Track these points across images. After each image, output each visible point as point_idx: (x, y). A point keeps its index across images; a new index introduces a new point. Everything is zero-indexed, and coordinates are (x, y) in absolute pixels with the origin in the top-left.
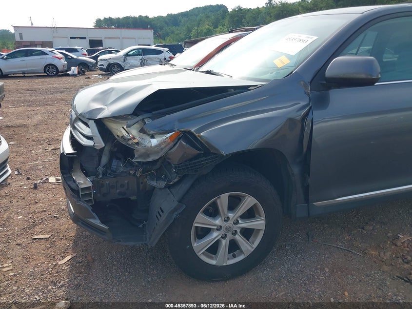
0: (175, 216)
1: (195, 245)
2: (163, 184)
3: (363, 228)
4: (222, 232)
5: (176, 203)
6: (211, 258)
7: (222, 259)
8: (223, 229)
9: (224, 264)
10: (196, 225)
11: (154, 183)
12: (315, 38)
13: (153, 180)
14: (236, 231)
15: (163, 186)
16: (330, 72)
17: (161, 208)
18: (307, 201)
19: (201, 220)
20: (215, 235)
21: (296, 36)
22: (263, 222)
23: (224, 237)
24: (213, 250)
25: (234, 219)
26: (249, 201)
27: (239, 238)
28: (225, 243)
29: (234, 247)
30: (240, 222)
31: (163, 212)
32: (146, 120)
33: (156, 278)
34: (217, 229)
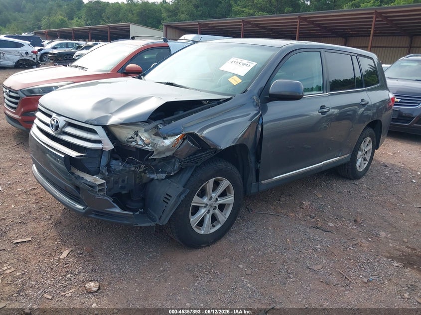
0: (182, 198)
1: (192, 220)
2: (163, 176)
3: (279, 200)
4: (208, 208)
5: (181, 189)
6: (200, 229)
7: (207, 230)
8: (208, 206)
9: (209, 233)
10: (193, 204)
11: (154, 176)
12: (255, 64)
13: (153, 173)
14: (215, 207)
15: (164, 177)
16: (272, 89)
17: (167, 194)
18: (257, 180)
19: (196, 200)
20: (203, 211)
21: (239, 60)
22: (233, 198)
23: (208, 212)
24: (201, 224)
25: (215, 198)
26: (225, 183)
27: (217, 211)
28: (209, 217)
29: (214, 219)
30: (219, 199)
31: (171, 196)
32: (159, 126)
33: (155, 253)
34: (205, 207)
